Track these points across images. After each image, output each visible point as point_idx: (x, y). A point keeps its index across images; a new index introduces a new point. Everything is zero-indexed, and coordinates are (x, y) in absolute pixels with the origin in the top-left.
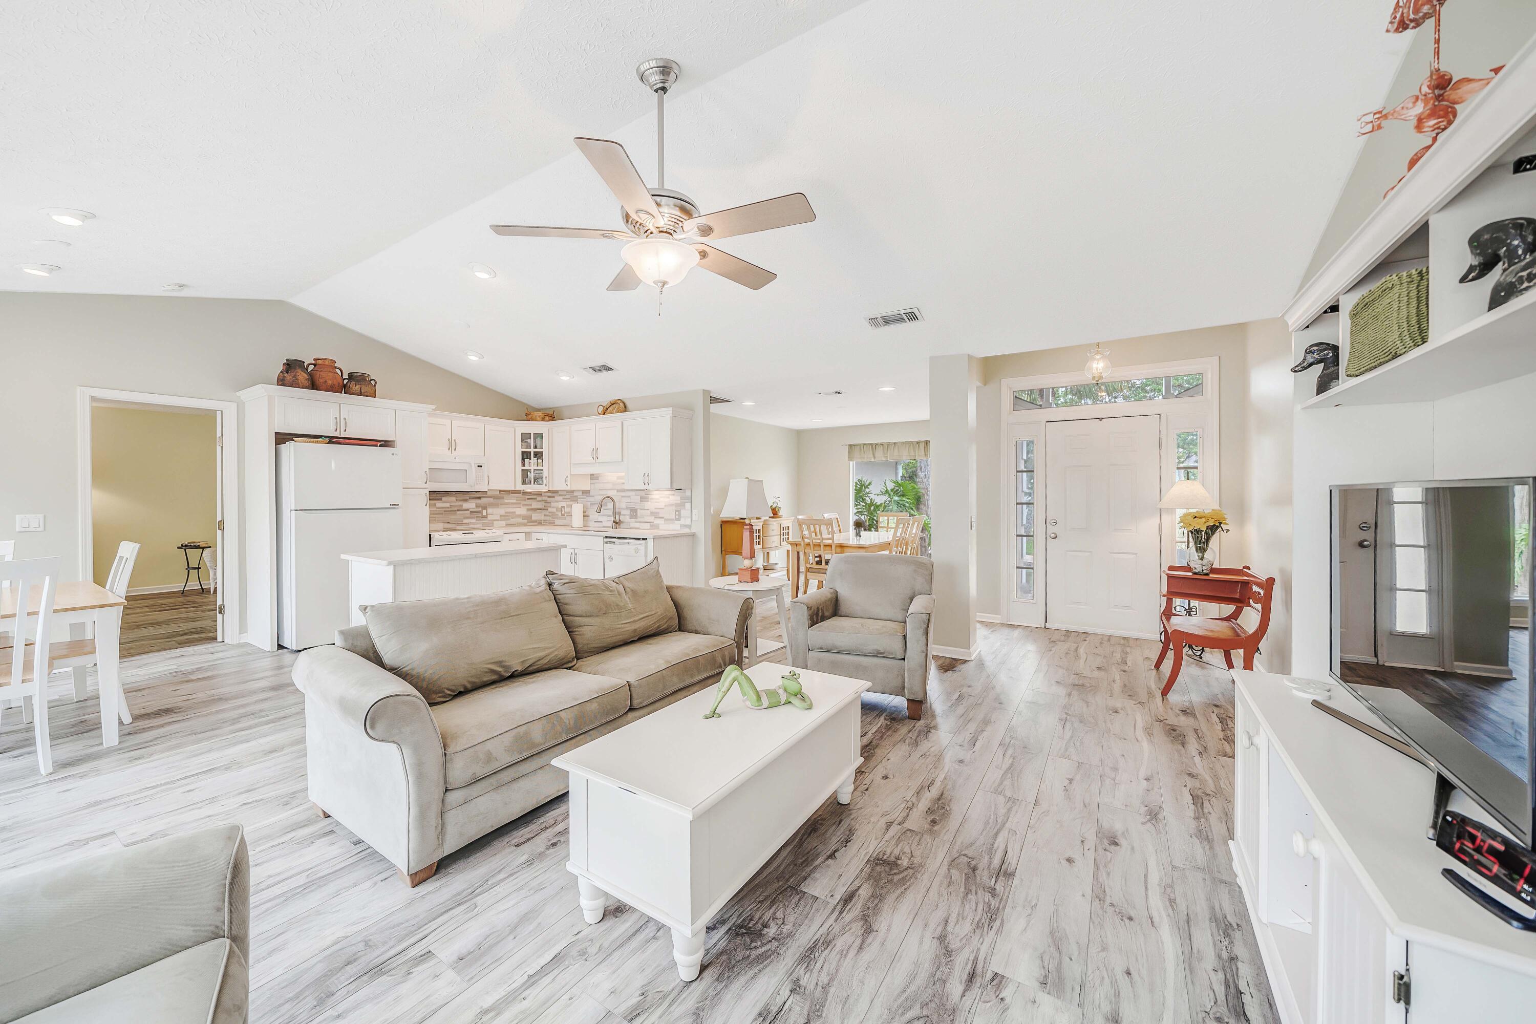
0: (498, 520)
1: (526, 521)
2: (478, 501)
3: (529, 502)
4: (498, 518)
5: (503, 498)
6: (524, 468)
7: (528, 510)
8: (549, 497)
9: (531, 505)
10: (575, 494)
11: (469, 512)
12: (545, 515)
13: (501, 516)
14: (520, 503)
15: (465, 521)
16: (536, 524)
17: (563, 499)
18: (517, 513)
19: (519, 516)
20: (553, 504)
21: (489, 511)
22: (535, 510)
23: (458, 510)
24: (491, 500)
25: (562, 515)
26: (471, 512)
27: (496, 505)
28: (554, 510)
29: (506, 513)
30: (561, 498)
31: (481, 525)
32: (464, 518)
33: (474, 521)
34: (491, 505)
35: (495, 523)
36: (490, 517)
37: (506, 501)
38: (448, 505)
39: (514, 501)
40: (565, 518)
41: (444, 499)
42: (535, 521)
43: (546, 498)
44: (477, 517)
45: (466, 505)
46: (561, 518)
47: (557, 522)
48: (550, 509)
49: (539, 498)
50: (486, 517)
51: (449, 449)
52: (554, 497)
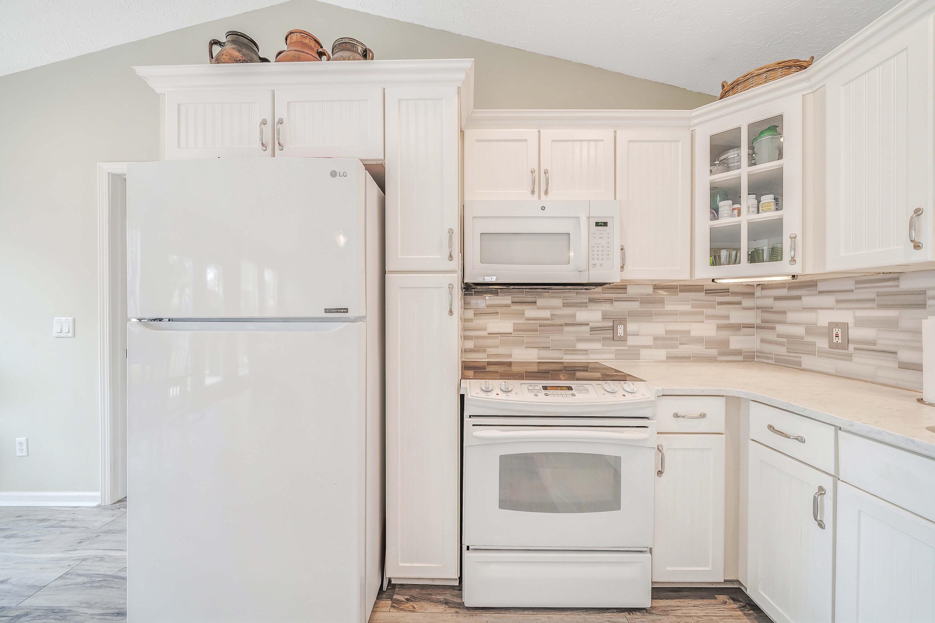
0: (649, 347)
1: (713, 352)
2: (607, 307)
3: (721, 310)
4: (650, 342)
5: (661, 301)
6: (716, 223)
7: (720, 327)
8: (777, 298)
9: (728, 317)
10: (906, 285)
11: (587, 329)
12: (763, 341)
13: (656, 339)
14: (702, 313)
15: (580, 346)
16: (740, 358)
17: (838, 301)
18: (693, 333)
19: (699, 340)
20: (791, 317)
21: (632, 327)
22: (737, 328)
23: (567, 325)
24: (635, 306)
25: (832, 345)
26: (593, 329)
27: (647, 316)
28: (800, 331)
29: (667, 332)
30: (830, 300)
31: (613, 356)
32: (579, 340)
33: (597, 346)
34: (635, 315)
35: (643, 352)
36: (631, 341)
37: (669, 307)
38: (546, 314)
39: (687, 308)
40: (849, 357)
41: (540, 302)
42: (738, 353)
43: (769, 302)
44: (604, 339)
45: (582, 315)
46: (822, 354)
47: (807, 361)
48: (780, 328)
49: (747, 302)
50: (623, 339)
51: (533, 192)
52: (799, 298)
